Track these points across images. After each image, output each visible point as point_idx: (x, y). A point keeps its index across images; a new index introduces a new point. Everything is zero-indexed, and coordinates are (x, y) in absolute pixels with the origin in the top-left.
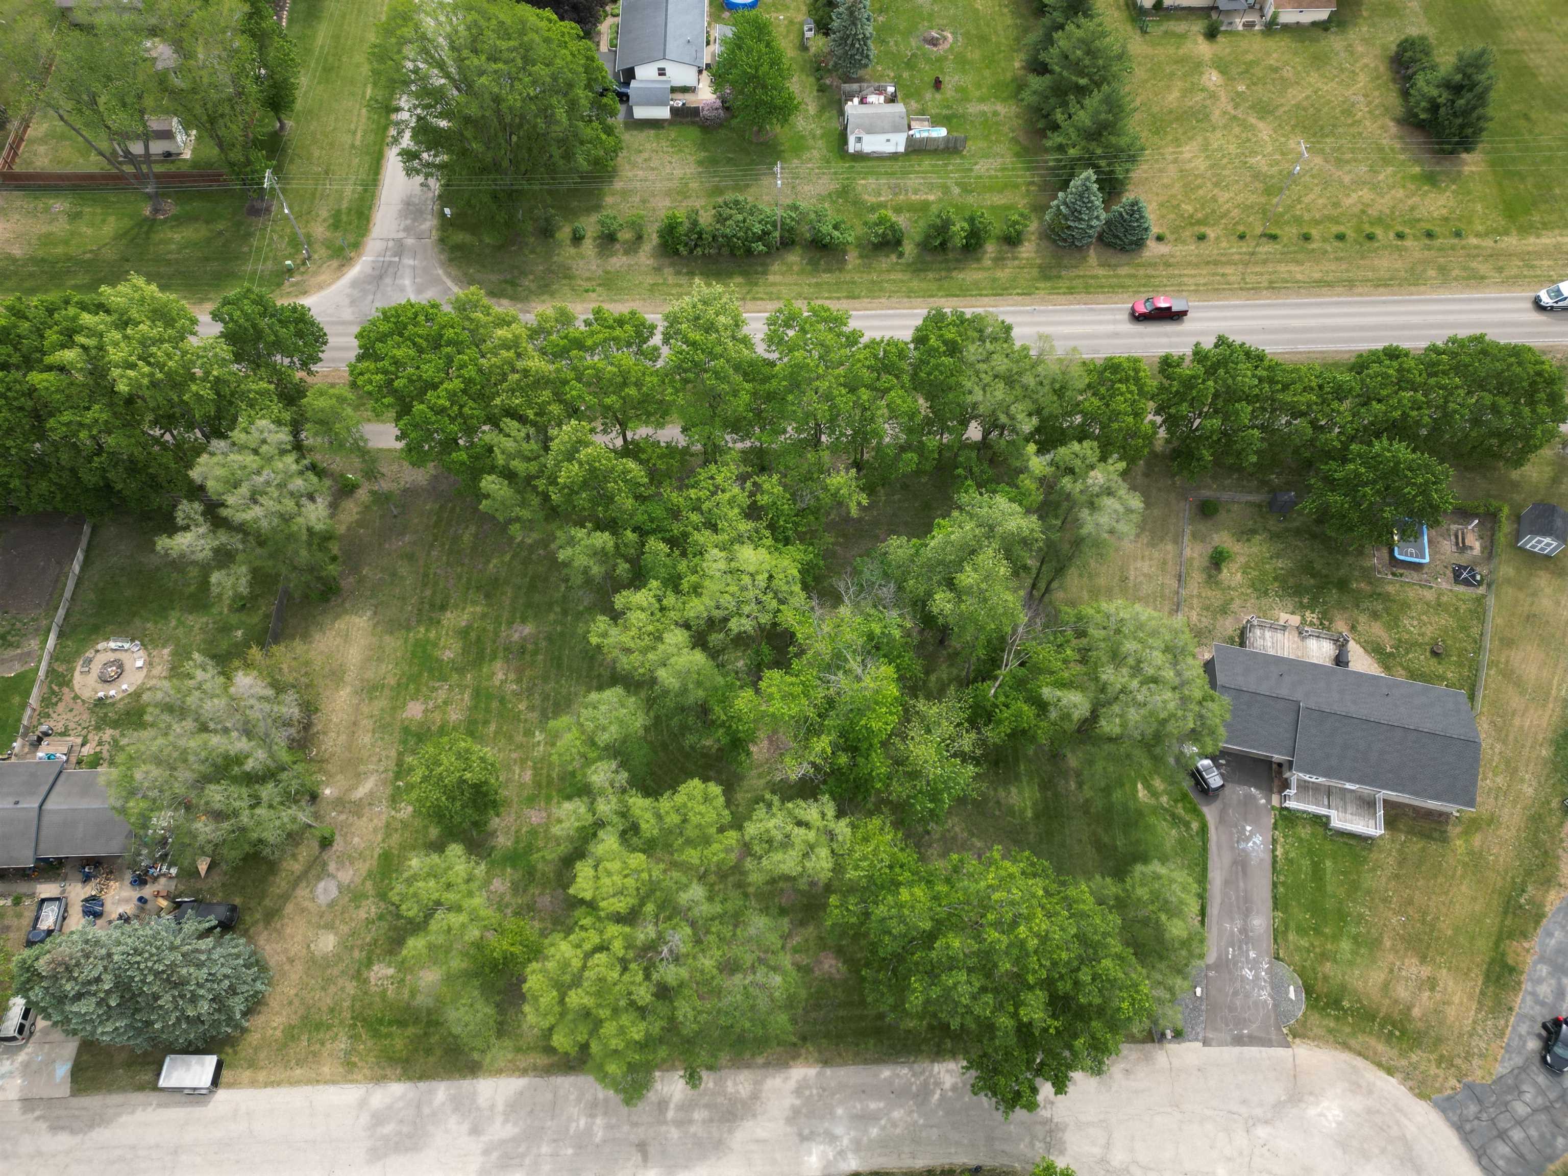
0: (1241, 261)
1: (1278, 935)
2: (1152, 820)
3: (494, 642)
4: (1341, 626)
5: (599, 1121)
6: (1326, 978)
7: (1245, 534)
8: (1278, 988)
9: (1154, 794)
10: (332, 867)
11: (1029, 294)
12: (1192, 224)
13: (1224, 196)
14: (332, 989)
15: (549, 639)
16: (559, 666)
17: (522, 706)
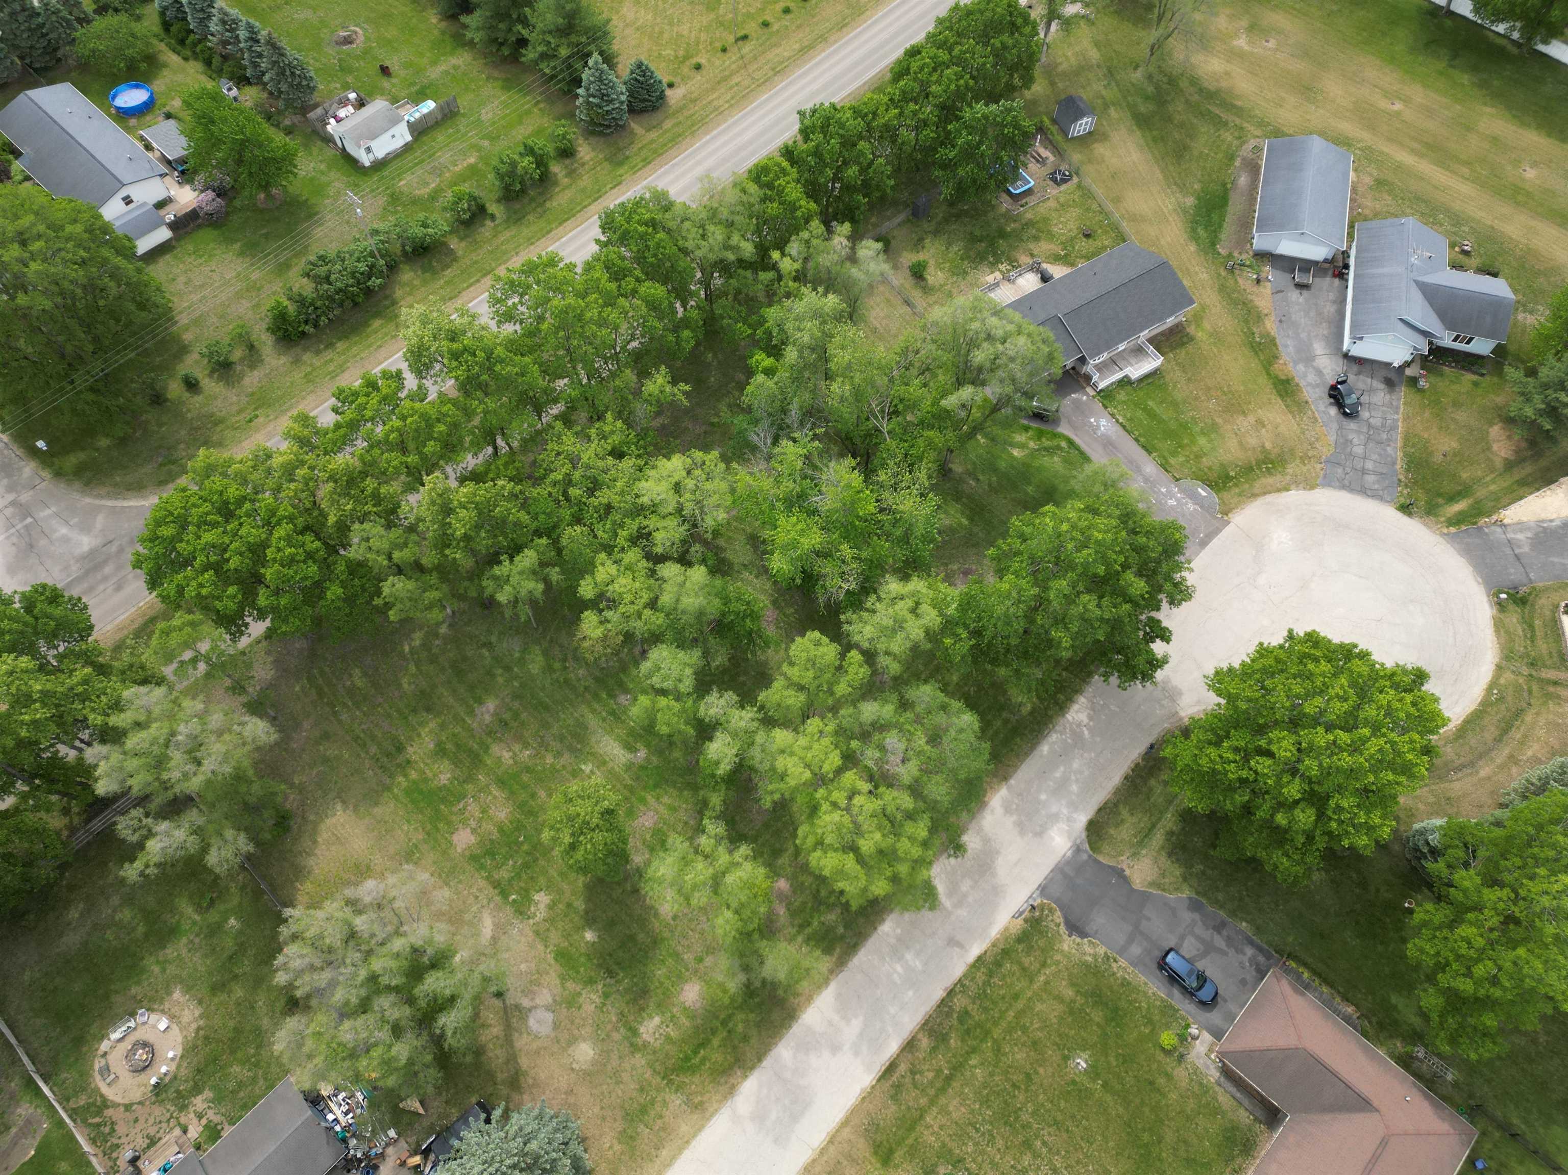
0: (740, 68)
1: (1165, 467)
2: (1036, 463)
3: (473, 737)
4: (1025, 260)
5: (909, 956)
6: (1210, 468)
7: (918, 244)
8: (1194, 496)
9: (1022, 446)
10: (526, 1003)
11: (620, 183)
12: (682, 62)
13: (685, 29)
14: (625, 1076)
15: (516, 696)
16: (547, 708)
17: (549, 760)
